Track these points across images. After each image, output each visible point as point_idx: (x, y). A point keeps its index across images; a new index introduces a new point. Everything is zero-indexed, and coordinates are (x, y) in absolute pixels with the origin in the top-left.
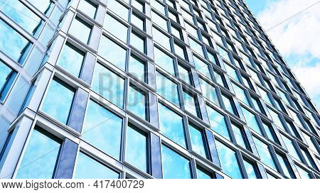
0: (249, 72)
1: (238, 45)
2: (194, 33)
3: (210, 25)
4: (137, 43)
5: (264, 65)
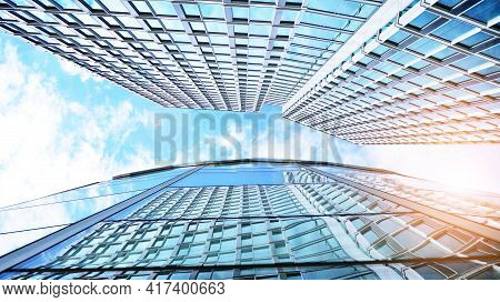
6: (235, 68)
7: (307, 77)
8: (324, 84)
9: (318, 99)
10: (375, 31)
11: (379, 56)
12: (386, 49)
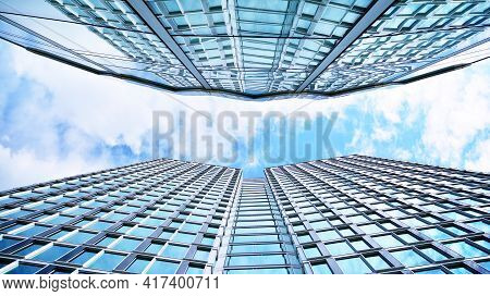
0: (426, 192)
1: (405, 184)
2: (373, 200)
3: (377, 188)
4: (360, 246)
5: (431, 180)
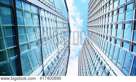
6: (99, 25)
7: (97, 44)
8: (94, 49)
9: (90, 47)
10: (108, 64)
11: (101, 64)
12: (103, 66)
